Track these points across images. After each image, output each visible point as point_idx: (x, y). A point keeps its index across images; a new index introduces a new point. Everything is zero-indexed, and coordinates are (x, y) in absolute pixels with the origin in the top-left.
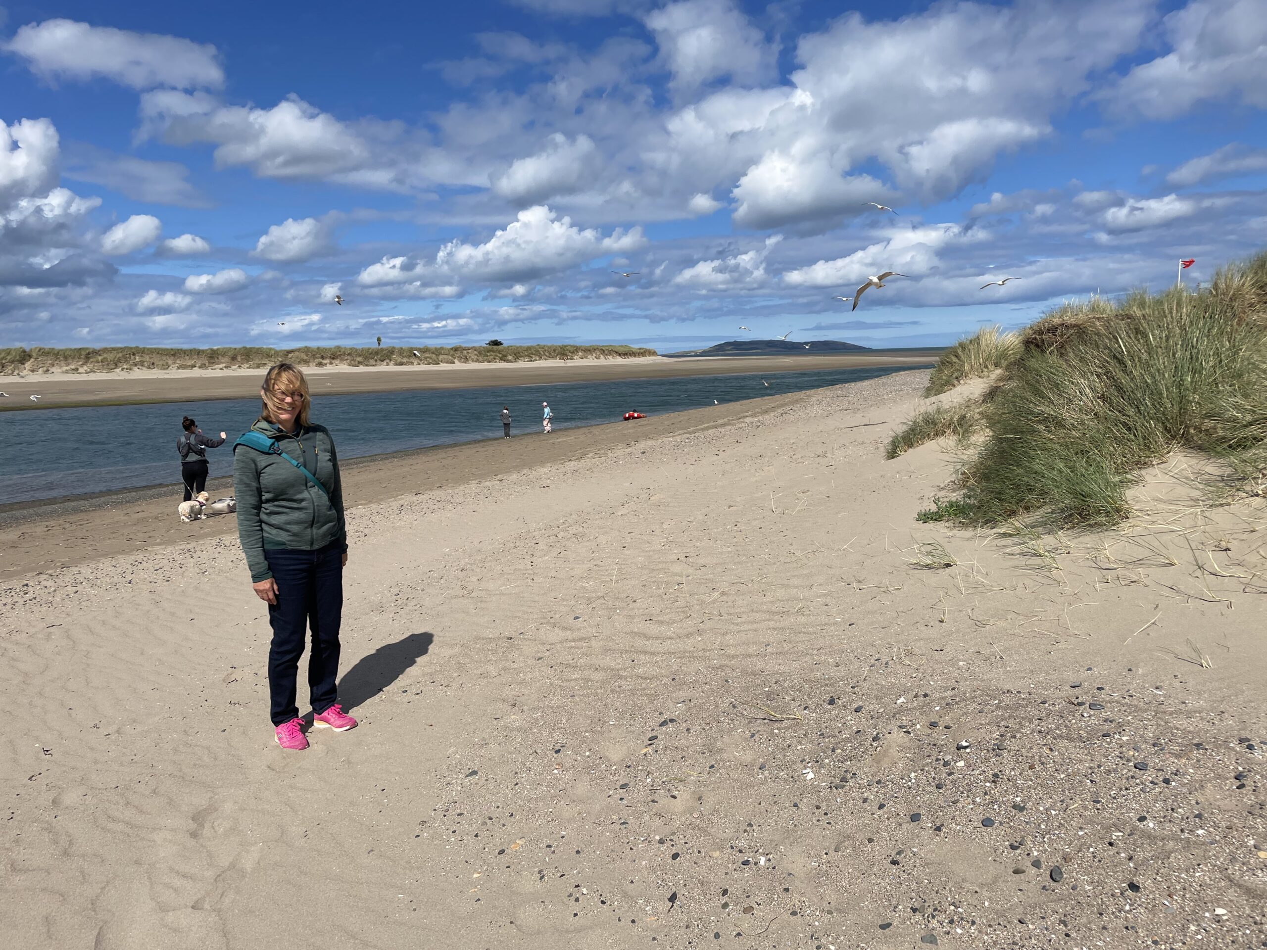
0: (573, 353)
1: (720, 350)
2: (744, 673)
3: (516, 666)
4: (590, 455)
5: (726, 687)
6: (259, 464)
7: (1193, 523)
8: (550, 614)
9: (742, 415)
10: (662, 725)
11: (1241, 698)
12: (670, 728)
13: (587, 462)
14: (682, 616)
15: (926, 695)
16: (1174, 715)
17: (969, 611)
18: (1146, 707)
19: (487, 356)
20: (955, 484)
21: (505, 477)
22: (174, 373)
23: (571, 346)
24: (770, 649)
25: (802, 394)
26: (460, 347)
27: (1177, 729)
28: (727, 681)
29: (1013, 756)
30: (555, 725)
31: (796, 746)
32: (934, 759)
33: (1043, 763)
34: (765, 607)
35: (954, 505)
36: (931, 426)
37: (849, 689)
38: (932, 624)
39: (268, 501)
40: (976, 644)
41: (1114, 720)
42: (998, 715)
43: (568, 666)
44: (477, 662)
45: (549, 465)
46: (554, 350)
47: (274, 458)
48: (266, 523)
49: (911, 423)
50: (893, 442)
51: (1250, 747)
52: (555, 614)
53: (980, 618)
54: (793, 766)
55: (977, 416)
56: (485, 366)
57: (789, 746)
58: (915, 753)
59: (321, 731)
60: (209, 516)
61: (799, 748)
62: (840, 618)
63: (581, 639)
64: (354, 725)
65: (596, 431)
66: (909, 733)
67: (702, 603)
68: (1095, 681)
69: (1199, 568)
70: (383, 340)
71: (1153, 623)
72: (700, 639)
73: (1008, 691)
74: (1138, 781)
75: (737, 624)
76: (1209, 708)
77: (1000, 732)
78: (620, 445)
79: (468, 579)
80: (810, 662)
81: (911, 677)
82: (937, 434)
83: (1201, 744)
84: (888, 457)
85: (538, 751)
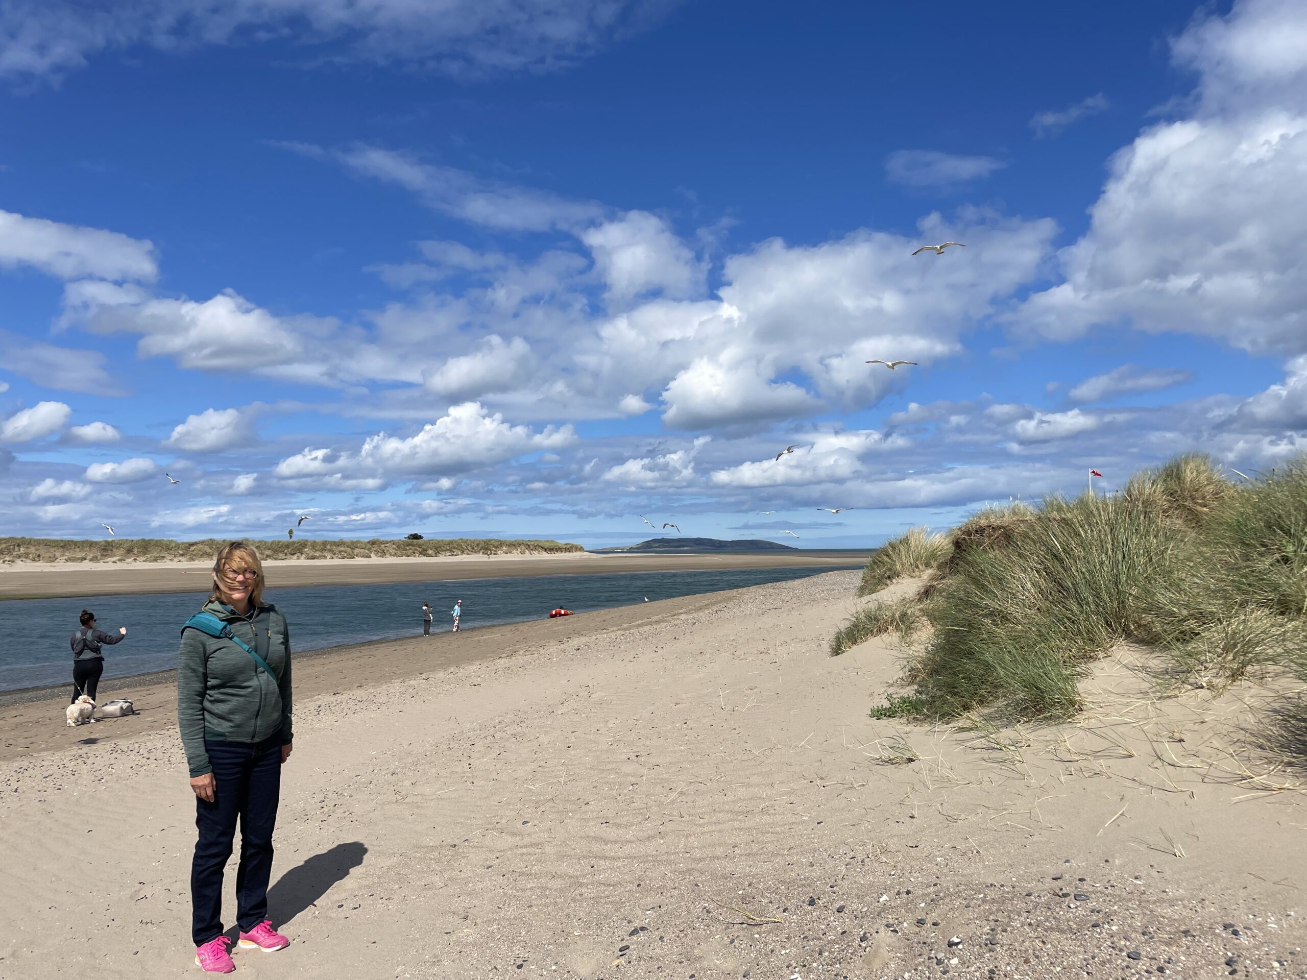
0: (497, 547)
1: (648, 547)
2: (714, 876)
3: (463, 875)
4: (521, 652)
5: (697, 891)
6: (208, 649)
7: (1145, 715)
8: (497, 819)
9: (676, 612)
10: (632, 933)
11: (1218, 886)
12: (642, 937)
13: (519, 659)
14: (640, 818)
15: (908, 892)
16: (1158, 904)
17: (939, 805)
18: (1129, 896)
19: (406, 550)
20: (903, 680)
21: (431, 676)
22: (62, 566)
23: (497, 541)
24: (737, 851)
25: (734, 592)
26: (378, 540)
27: (1163, 917)
28: (697, 885)
29: (1006, 951)
30: (513, 938)
31: (780, 951)
32: (926, 958)
33: (1037, 957)
34: (727, 807)
35: (907, 701)
36: (874, 622)
37: (828, 889)
38: (902, 820)
39: (213, 687)
40: (950, 840)
41: (1101, 910)
42: (986, 909)
43: (521, 874)
44: (419, 872)
45: (478, 662)
46: (478, 545)
47: (224, 642)
48: (209, 712)
49: (854, 619)
50: (838, 639)
51: (1235, 933)
52: (501, 819)
53: (951, 813)
54: (779, 972)
55: (918, 613)
56: (404, 560)
57: (772, 951)
58: (905, 953)
59: (247, 952)
60: (98, 720)
61: (783, 952)
62: (806, 816)
63: (533, 845)
64: (287, 945)
65: (523, 627)
66: (897, 932)
67: (660, 804)
68: (1074, 873)
69: (1159, 758)
70: (295, 533)
71: (1122, 814)
72: (662, 841)
73: (991, 885)
74: (1133, 971)
75: (700, 825)
76: (1189, 896)
77: (990, 926)
78: (552, 643)
79: (400, 784)
80: (782, 863)
81: (890, 875)
82: (880, 631)
83: (1189, 931)
84: (833, 653)
85: (498, 967)
